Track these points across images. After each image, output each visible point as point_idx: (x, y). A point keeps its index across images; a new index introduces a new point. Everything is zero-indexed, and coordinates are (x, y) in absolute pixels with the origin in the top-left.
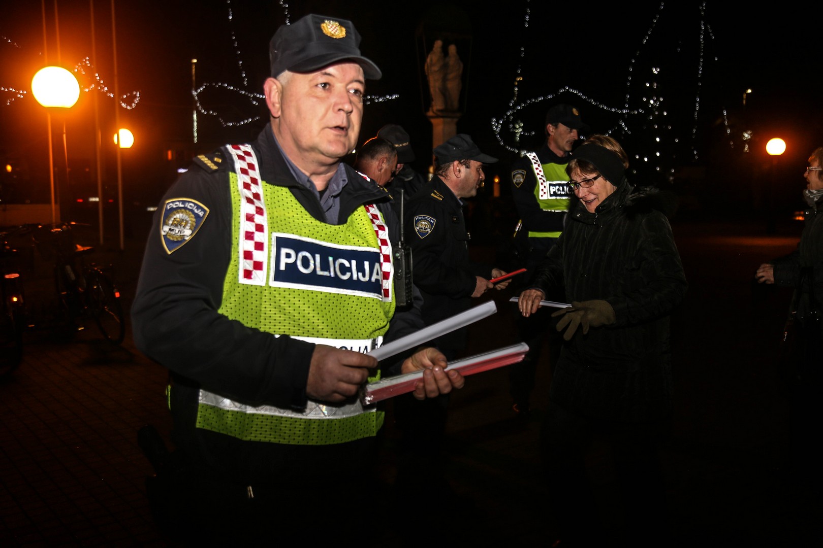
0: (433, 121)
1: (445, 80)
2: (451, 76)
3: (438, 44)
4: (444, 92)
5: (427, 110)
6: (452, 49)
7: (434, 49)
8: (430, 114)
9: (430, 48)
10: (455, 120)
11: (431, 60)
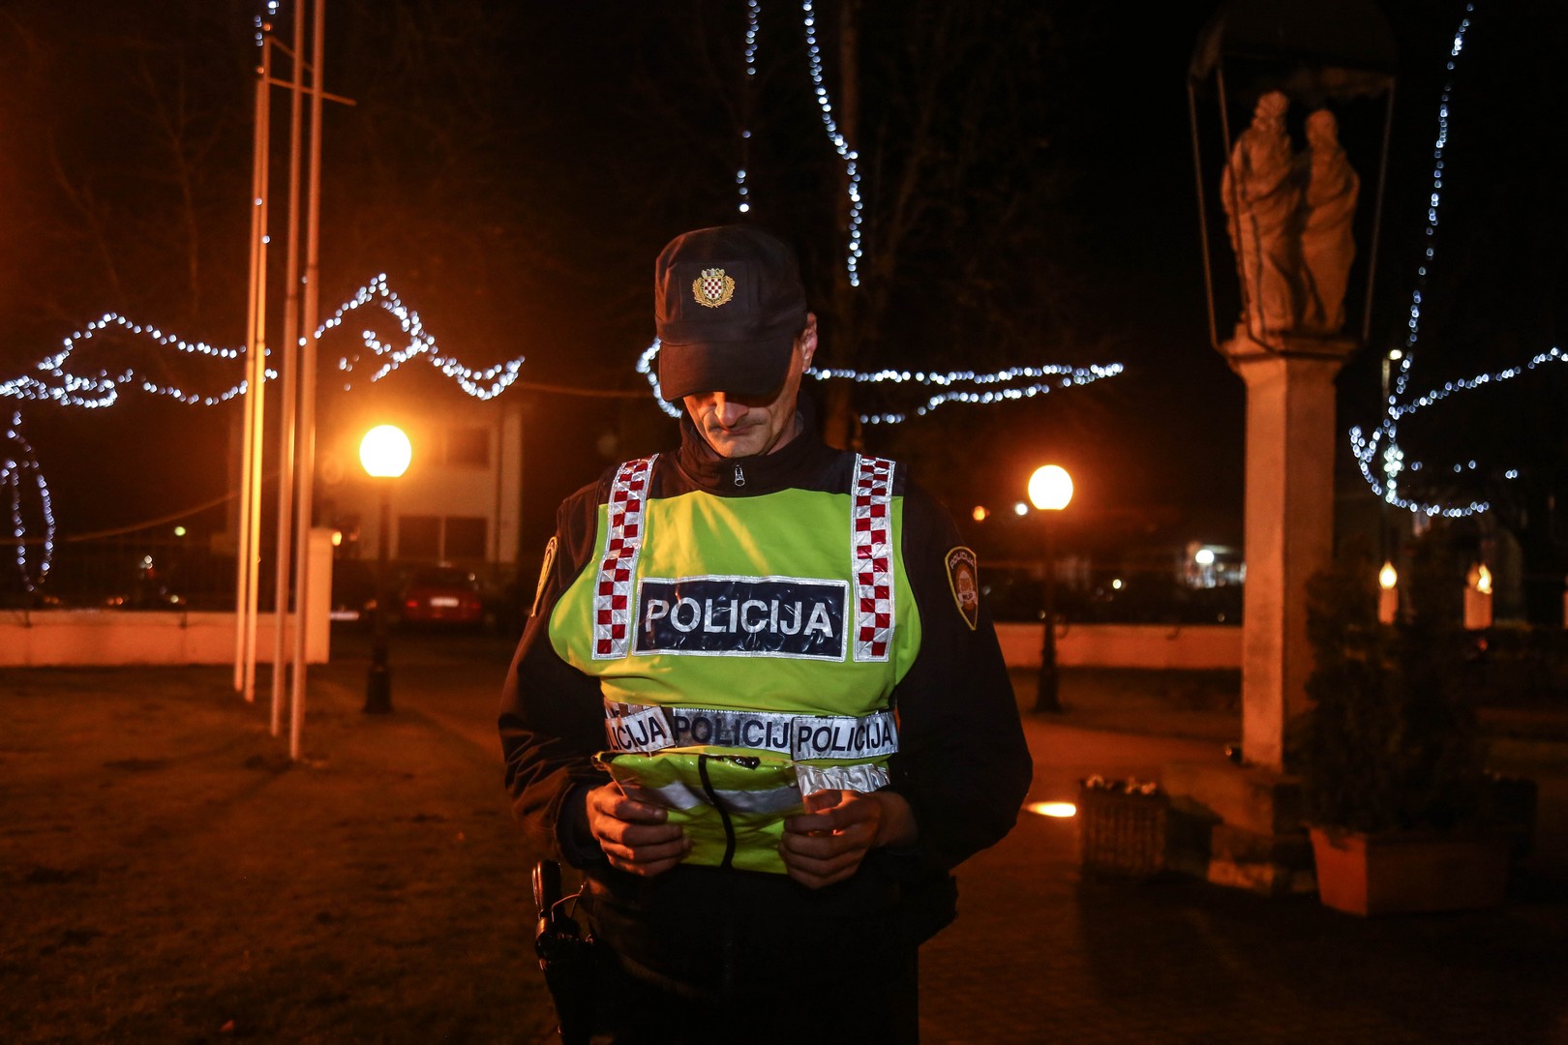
0: (1251, 373)
1: (1294, 227)
2: (1316, 218)
3: (1271, 106)
4: (1292, 268)
5: (1228, 334)
6: (1321, 124)
7: (1255, 122)
8: (1241, 345)
9: (1242, 120)
10: (1334, 367)
11: (1246, 159)
